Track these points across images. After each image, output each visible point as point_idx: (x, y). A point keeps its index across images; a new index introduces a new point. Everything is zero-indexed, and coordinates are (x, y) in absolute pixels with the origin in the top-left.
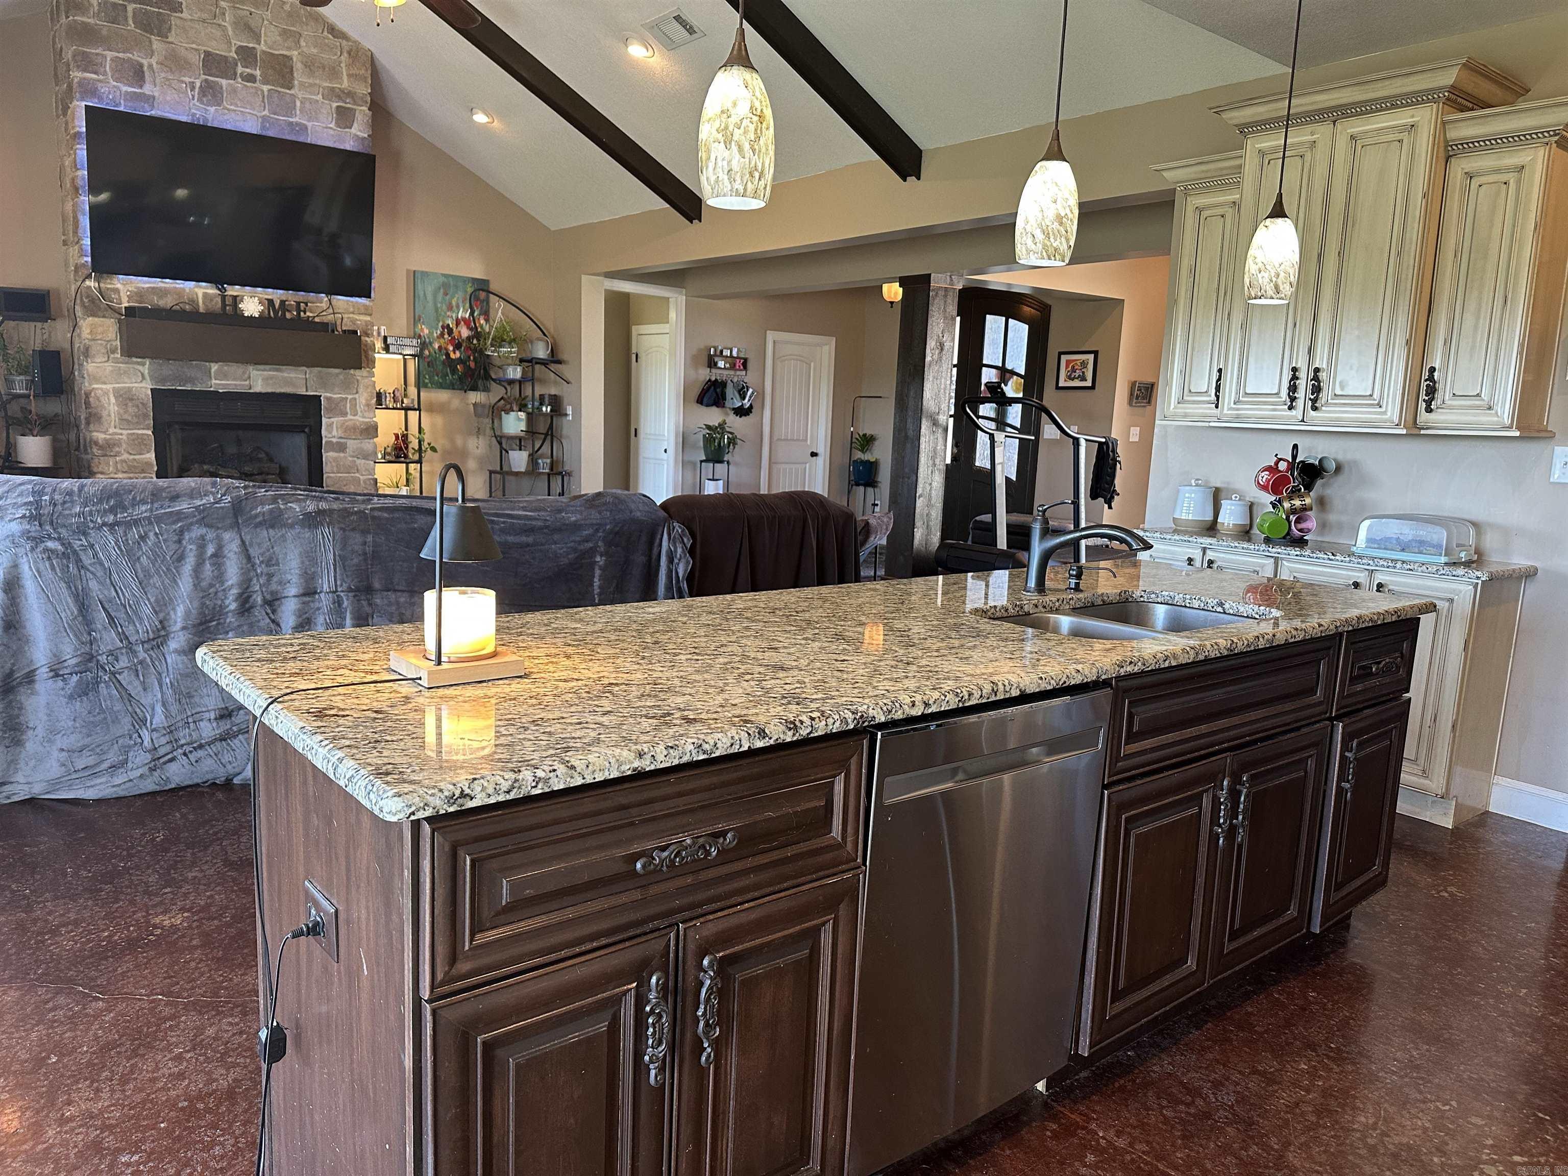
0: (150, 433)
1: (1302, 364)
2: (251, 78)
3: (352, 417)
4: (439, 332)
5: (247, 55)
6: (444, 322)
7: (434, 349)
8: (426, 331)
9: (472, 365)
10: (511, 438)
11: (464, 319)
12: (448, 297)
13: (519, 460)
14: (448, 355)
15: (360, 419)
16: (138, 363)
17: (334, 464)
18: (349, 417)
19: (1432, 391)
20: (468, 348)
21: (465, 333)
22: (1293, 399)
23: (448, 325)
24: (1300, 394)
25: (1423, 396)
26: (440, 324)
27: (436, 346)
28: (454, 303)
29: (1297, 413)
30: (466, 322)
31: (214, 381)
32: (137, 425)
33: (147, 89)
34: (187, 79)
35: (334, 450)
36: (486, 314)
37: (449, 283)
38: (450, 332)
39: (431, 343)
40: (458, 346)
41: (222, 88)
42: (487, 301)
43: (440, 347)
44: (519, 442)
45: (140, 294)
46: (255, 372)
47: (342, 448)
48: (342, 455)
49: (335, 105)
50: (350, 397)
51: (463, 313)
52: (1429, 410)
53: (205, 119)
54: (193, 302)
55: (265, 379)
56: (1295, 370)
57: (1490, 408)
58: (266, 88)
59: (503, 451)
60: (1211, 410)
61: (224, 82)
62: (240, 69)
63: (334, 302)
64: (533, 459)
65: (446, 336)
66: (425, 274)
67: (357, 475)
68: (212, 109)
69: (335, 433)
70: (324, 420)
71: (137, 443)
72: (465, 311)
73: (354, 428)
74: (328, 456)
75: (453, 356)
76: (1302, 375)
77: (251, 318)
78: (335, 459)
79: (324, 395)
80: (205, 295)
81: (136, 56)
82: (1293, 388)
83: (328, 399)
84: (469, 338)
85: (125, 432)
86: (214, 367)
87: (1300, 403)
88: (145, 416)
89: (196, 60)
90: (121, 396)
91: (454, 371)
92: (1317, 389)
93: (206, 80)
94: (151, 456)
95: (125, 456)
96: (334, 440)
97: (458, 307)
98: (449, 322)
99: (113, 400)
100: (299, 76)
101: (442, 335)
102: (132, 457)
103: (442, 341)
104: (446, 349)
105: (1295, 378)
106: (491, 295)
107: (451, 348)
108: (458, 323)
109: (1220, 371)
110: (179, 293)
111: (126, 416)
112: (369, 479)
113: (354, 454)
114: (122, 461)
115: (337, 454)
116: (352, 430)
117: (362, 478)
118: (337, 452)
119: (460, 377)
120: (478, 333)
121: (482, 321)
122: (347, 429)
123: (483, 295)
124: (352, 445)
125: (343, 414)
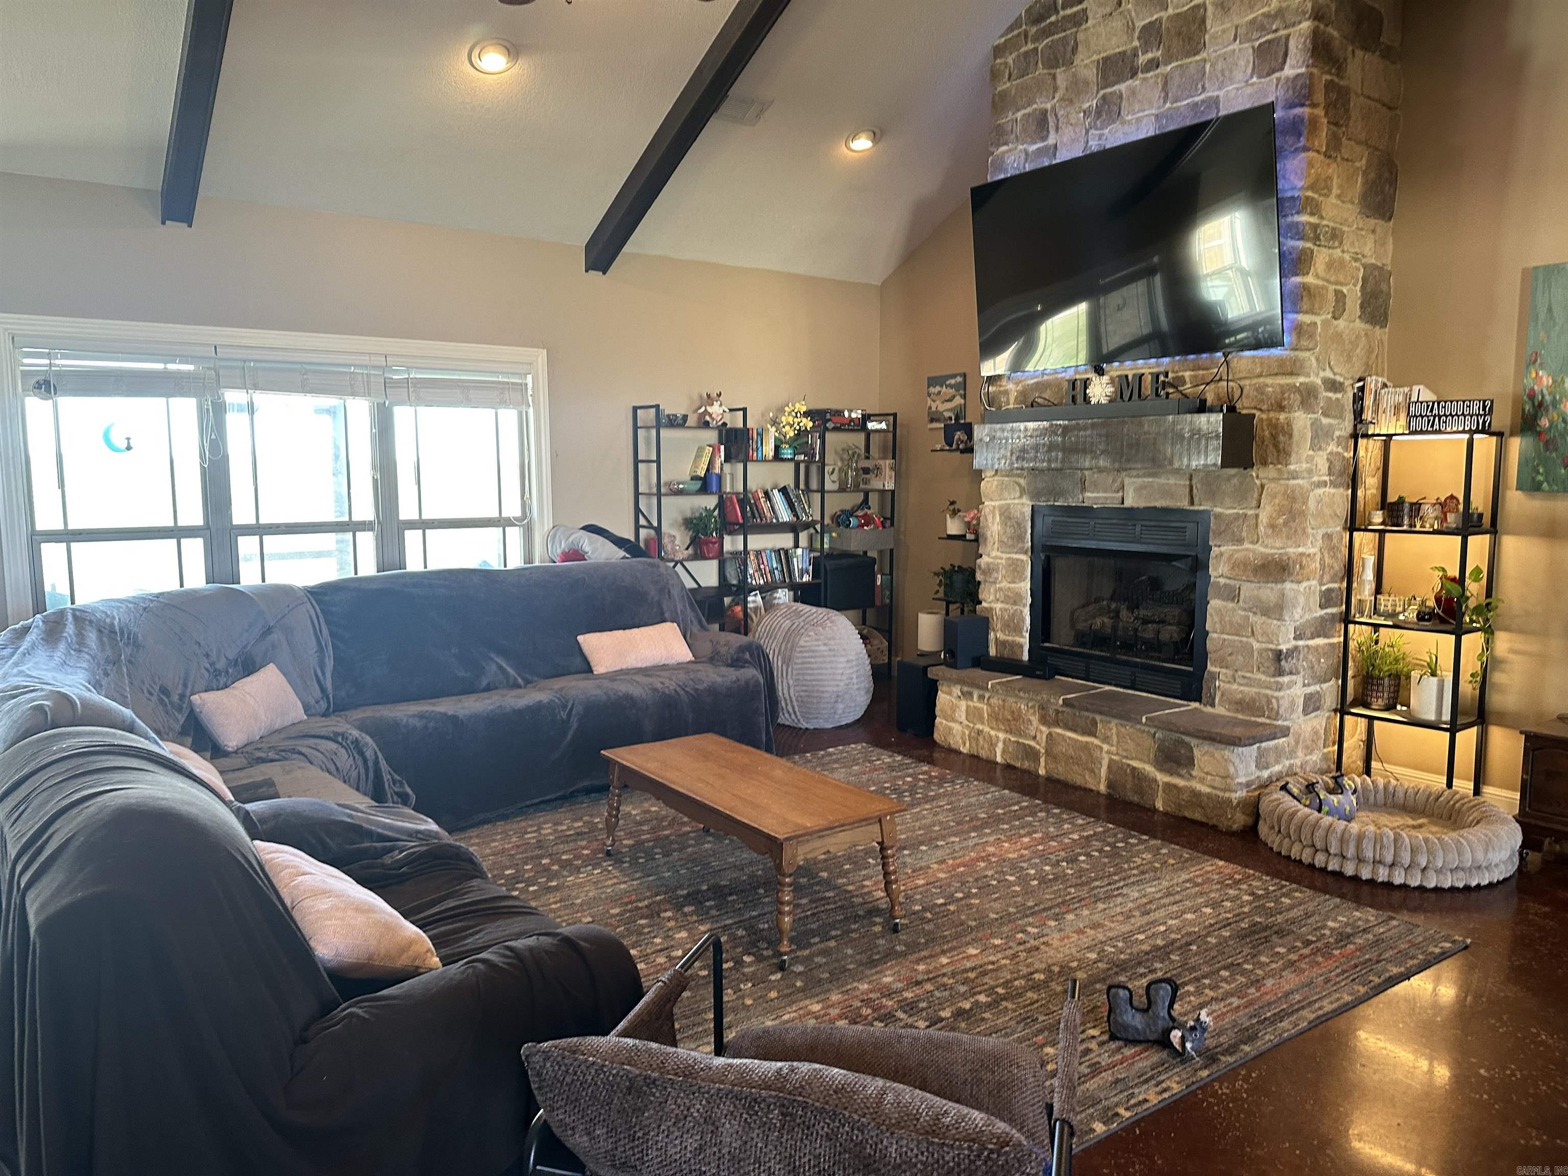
0: (1028, 558)
2: (1153, 65)
3: (1250, 546)
5: (1151, 34)
8: (1547, 381)
16: (1018, 476)
17: (1223, 619)
18: (1247, 545)
27: (1564, 408)
31: (1084, 494)
33: (1051, 138)
34: (1084, 107)
35: (1220, 598)
41: (1120, 96)
46: (1129, 480)
47: (1233, 595)
48: (1231, 605)
49: (1257, 44)
50: (1249, 512)
55: (1139, 489)
58: (1169, 69)
61: (1124, 87)
62: (1141, 59)
66: (1554, 270)
67: (1251, 640)
68: (1109, 127)
69: (1226, 569)
70: (1212, 549)
71: (1014, 569)
73: (1252, 564)
74: (1215, 607)
77: (1101, 406)
78: (1226, 612)
79: (1215, 510)
81: (1040, 104)
83: (1217, 515)
85: (1005, 556)
88: (1025, 539)
89: (1094, 75)
90: (1003, 514)
93: (1103, 96)
94: (1025, 586)
95: (1004, 584)
96: (1224, 581)
99: (997, 519)
100: (1212, 27)
102: (1008, 586)
111: (1006, 538)
112: (1267, 650)
113: (1246, 606)
114: (1000, 589)
115: (1225, 603)
116: (1242, 566)
117: (1256, 645)
118: (1224, 600)
122: (1235, 565)
124: (1243, 591)
125: (1236, 540)
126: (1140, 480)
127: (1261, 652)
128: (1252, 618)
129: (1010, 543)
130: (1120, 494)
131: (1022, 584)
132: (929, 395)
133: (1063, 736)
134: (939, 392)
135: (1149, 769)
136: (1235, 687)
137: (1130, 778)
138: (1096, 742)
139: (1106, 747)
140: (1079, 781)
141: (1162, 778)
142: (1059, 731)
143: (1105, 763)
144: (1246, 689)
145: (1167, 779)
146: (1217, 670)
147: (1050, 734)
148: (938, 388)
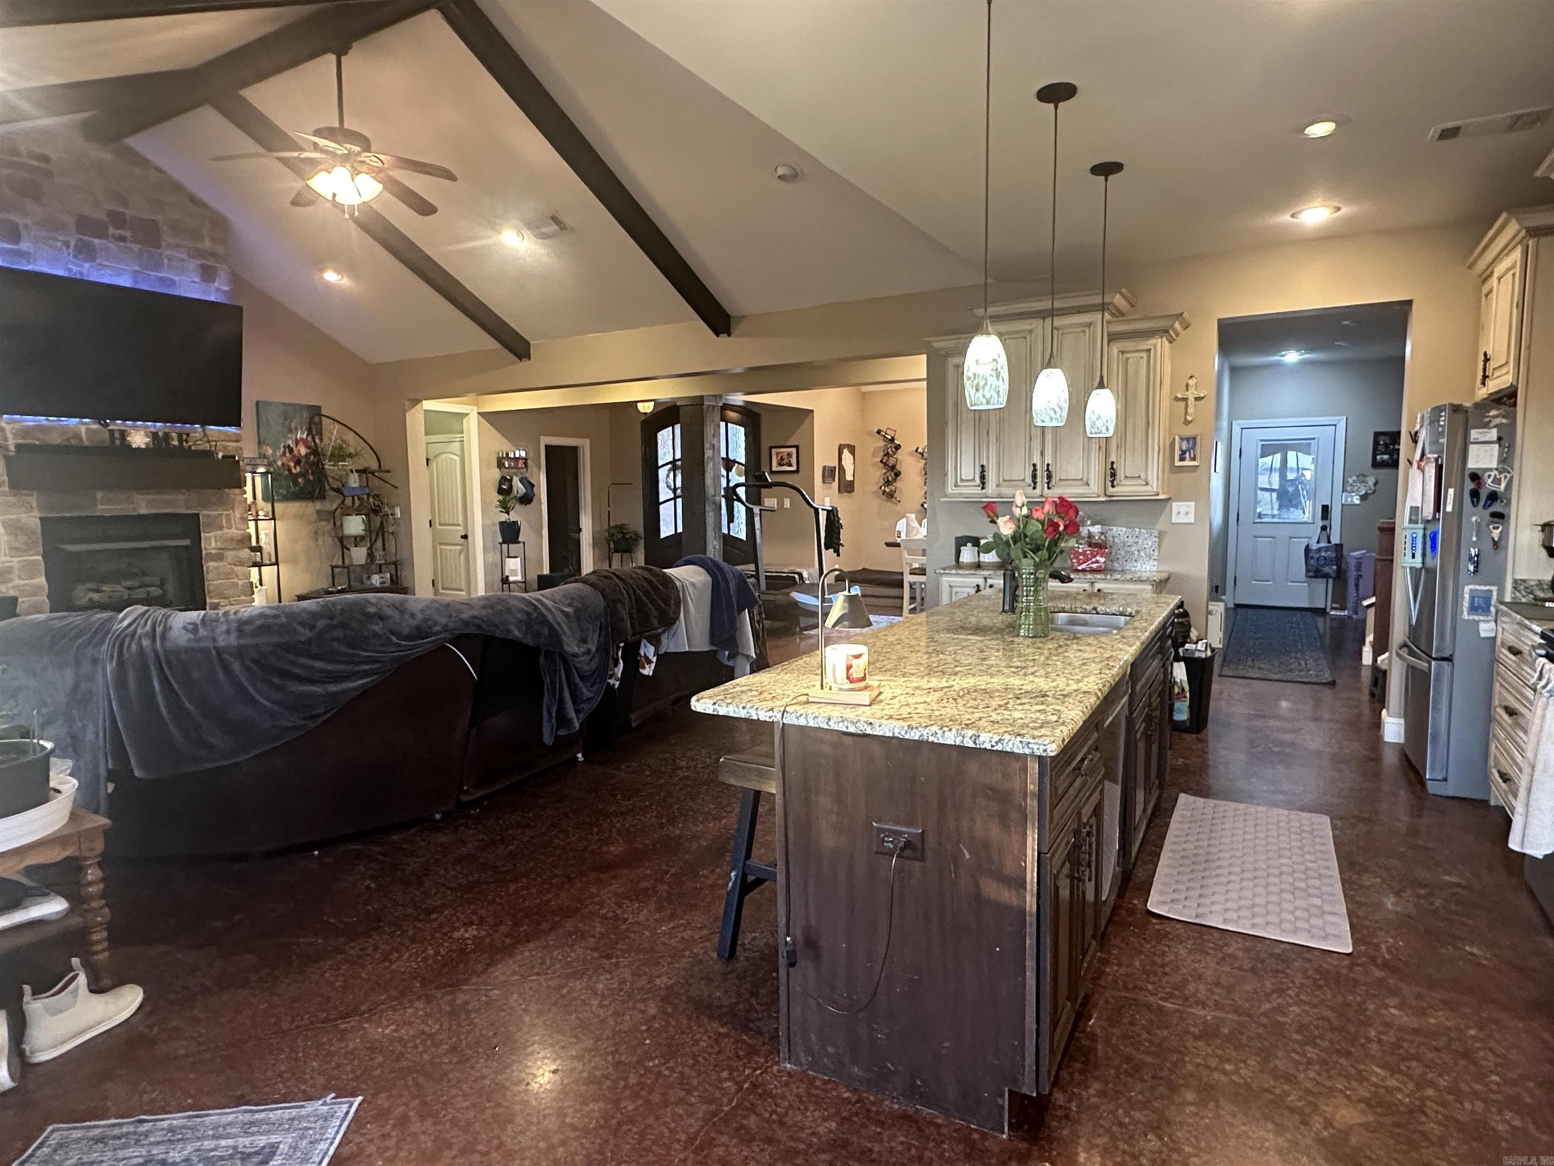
0: (40, 558)
1: (1037, 460)
2: (123, 239)
4: (281, 451)
5: (118, 220)
6: (285, 442)
7: (278, 466)
8: (270, 451)
9: (311, 478)
10: (349, 537)
11: (302, 439)
12: (287, 423)
13: (359, 555)
14: (290, 470)
15: (234, 532)
16: (26, 495)
17: (214, 572)
19: (1113, 475)
20: (307, 462)
21: (303, 451)
22: (1035, 483)
23: (289, 445)
24: (1039, 480)
25: (1109, 479)
26: (282, 445)
27: (280, 463)
28: (293, 425)
29: (1038, 491)
30: (305, 442)
31: (100, 507)
32: (25, 552)
33: (24, 246)
34: (61, 238)
35: (214, 561)
36: (320, 433)
37: (289, 411)
38: (291, 451)
39: (275, 461)
40: (298, 463)
42: (320, 422)
43: (283, 464)
44: (358, 540)
45: (26, 432)
46: (138, 496)
47: (220, 557)
48: (221, 564)
49: (199, 262)
51: (301, 435)
52: (1113, 486)
53: (81, 274)
54: (78, 436)
55: (149, 504)
56: (1034, 465)
57: (1147, 484)
58: (136, 247)
59: (344, 548)
60: (978, 490)
61: (96, 241)
62: (111, 230)
63: (208, 432)
64: (371, 555)
65: (288, 455)
66: (268, 404)
67: (236, 580)
68: (87, 265)
69: (213, 545)
70: (203, 535)
71: (28, 570)
72: (302, 433)
73: (231, 539)
74: (210, 566)
75: (294, 471)
76: (1038, 468)
77: (139, 449)
78: (217, 568)
79: (203, 513)
80: (88, 431)
81: (14, 217)
82: (1034, 476)
83: (204, 515)
84: (306, 455)
85: (15, 559)
86: (99, 495)
87: (1039, 485)
88: (36, 542)
89: (71, 221)
90: (10, 526)
91: (296, 483)
92: (1049, 477)
93: (80, 240)
94: (42, 580)
95: (17, 582)
97: (297, 430)
98: (290, 442)
100: (167, 238)
101: (284, 453)
102: (23, 582)
103: (284, 459)
104: (288, 466)
105: (1035, 470)
106: (324, 419)
107: (292, 464)
108: (297, 442)
109: (982, 466)
110: (64, 430)
114: (15, 586)
115: (218, 563)
116: (228, 542)
119: (301, 489)
120: (315, 451)
121: (317, 441)
122: (226, 541)
123: (317, 419)
124: (230, 554)
125: (221, 528)
128: (236, 568)
129: (22, 548)
130: (133, 506)
131: (38, 579)
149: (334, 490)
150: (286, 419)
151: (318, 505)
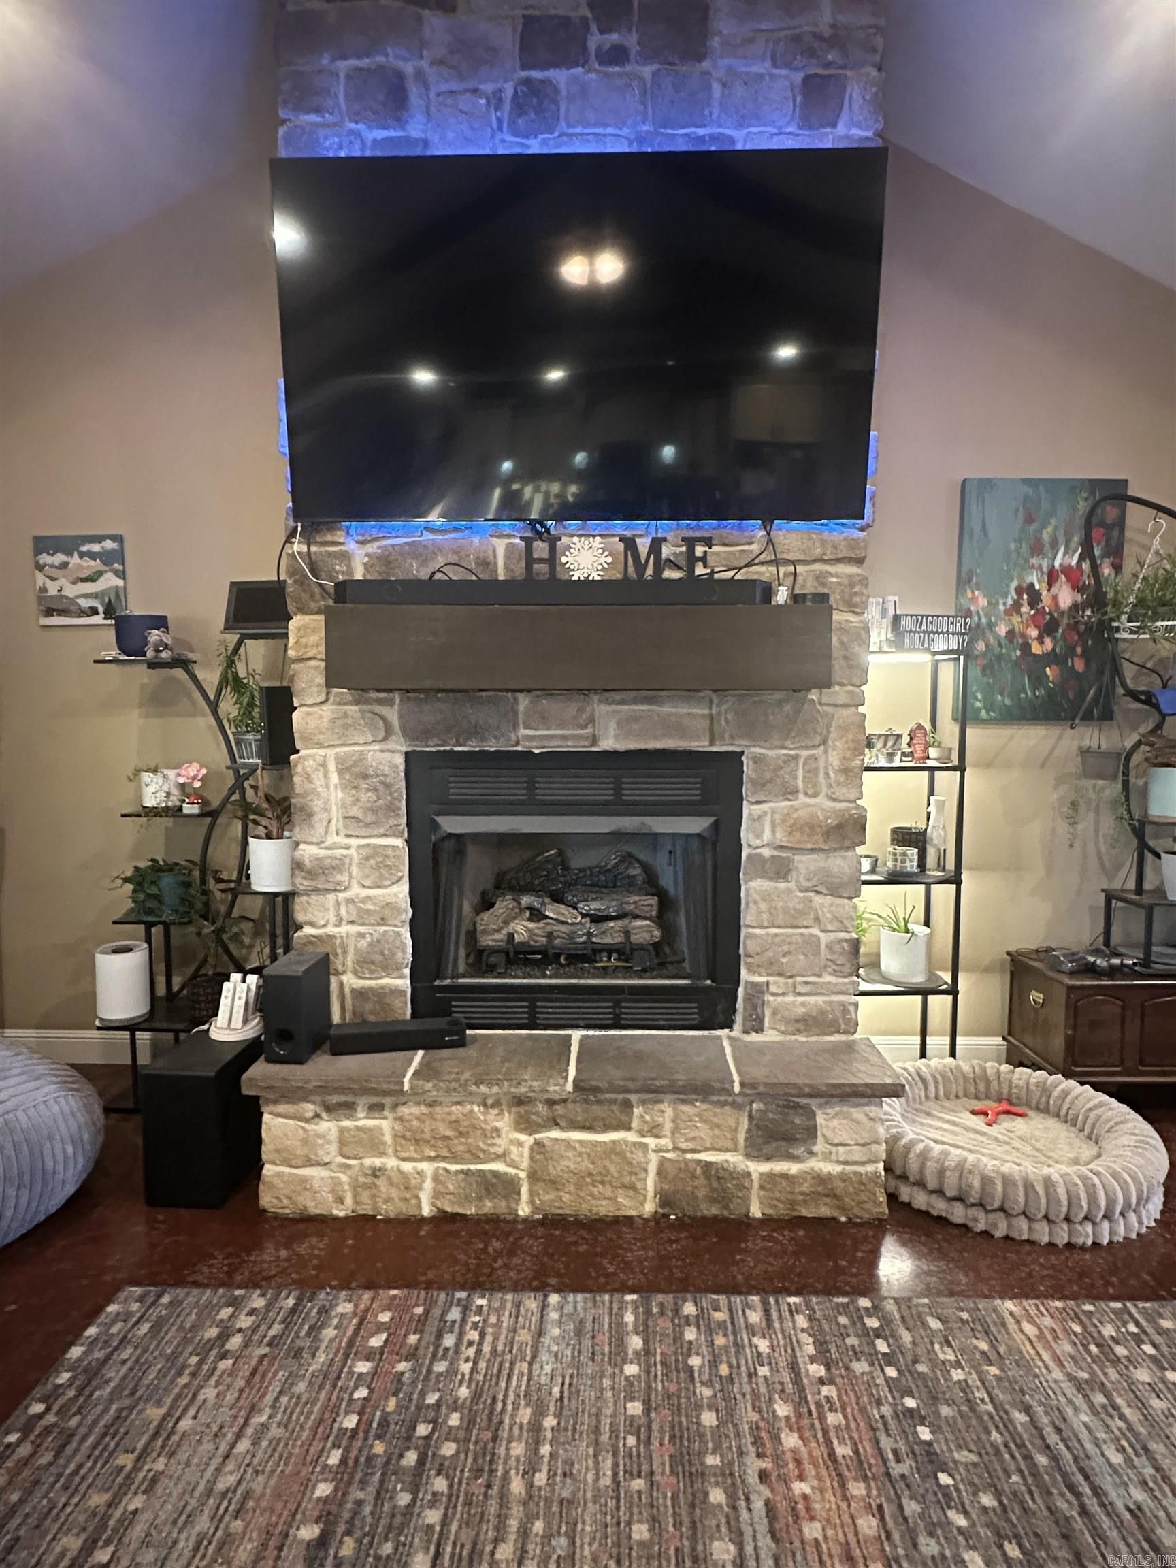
0: (399, 842)
3: (808, 800)
4: (1010, 602)
6: (1021, 578)
7: (997, 637)
8: (983, 602)
9: (1079, 665)
10: (1161, 824)
11: (1066, 570)
12: (1032, 528)
14: (1026, 647)
15: (824, 804)
16: (380, 702)
17: (763, 906)
18: (802, 799)
20: (1074, 626)
21: (1066, 597)
23: (1032, 585)
26: (1014, 585)
27: (1002, 630)
28: (1046, 536)
30: (1073, 575)
31: (523, 732)
32: (374, 828)
33: (415, 128)
34: (488, 87)
35: (764, 875)
36: (1116, 553)
37: (1039, 497)
38: (1035, 598)
39: (991, 626)
40: (1048, 628)
41: (556, 91)
42: (1121, 523)
43: (1011, 633)
46: (604, 708)
47: (780, 869)
48: (782, 885)
49: (799, 74)
50: (805, 753)
51: (1065, 558)
54: (486, 564)
55: (625, 725)
58: (647, 71)
59: (1147, 851)
61: (561, 76)
62: (595, 40)
63: (777, 537)
65: (1025, 609)
66: (986, 485)
67: (815, 931)
69: (767, 836)
70: (745, 808)
71: (379, 865)
72: (1068, 554)
73: (809, 826)
74: (753, 888)
75: (1036, 649)
77: (587, 583)
78: (767, 897)
79: (752, 751)
81: (392, 60)
83: (757, 760)
84: (1075, 607)
85: (354, 842)
86: (522, 703)
88: (391, 809)
89: (506, 38)
90: (348, 769)
91: (1038, 680)
93: (527, 82)
94: (401, 892)
95: (356, 891)
96: (766, 852)
97: (1054, 545)
98: (1034, 578)
99: (334, 778)
100: (724, 26)
101: (1017, 605)
102: (366, 893)
103: (1016, 619)
104: (1023, 636)
106: (1131, 509)
107: (1034, 633)
108: (1052, 577)
110: (460, 549)
111: (355, 811)
112: (840, 941)
113: (808, 884)
114: (349, 901)
115: (773, 884)
116: (807, 829)
117: (824, 938)
118: (771, 879)
119: (1051, 694)
120: (1096, 597)
121: (1106, 571)
122: (796, 827)
123: (1111, 512)
124: (805, 864)
125: (789, 792)
126: (626, 707)
127: (829, 947)
128: (818, 900)
129: (370, 818)
130: (589, 730)
131: (395, 889)
132: (40, 568)
133: (568, 1144)
134: (64, 565)
135: (735, 1160)
136: (790, 999)
137: (702, 1181)
138: (631, 1137)
139: (651, 1142)
140: (604, 1208)
141: (757, 1168)
142: (555, 1134)
143: (653, 1168)
144: (812, 1000)
145: (765, 1167)
146: (763, 979)
147: (538, 1143)
148: (60, 558)
149: (1133, 695)
150: (1029, 520)
151: (1091, 736)
